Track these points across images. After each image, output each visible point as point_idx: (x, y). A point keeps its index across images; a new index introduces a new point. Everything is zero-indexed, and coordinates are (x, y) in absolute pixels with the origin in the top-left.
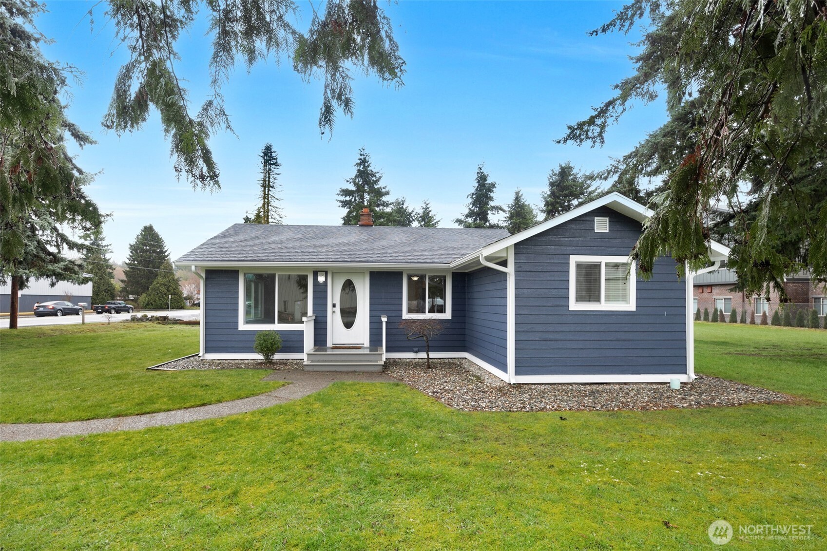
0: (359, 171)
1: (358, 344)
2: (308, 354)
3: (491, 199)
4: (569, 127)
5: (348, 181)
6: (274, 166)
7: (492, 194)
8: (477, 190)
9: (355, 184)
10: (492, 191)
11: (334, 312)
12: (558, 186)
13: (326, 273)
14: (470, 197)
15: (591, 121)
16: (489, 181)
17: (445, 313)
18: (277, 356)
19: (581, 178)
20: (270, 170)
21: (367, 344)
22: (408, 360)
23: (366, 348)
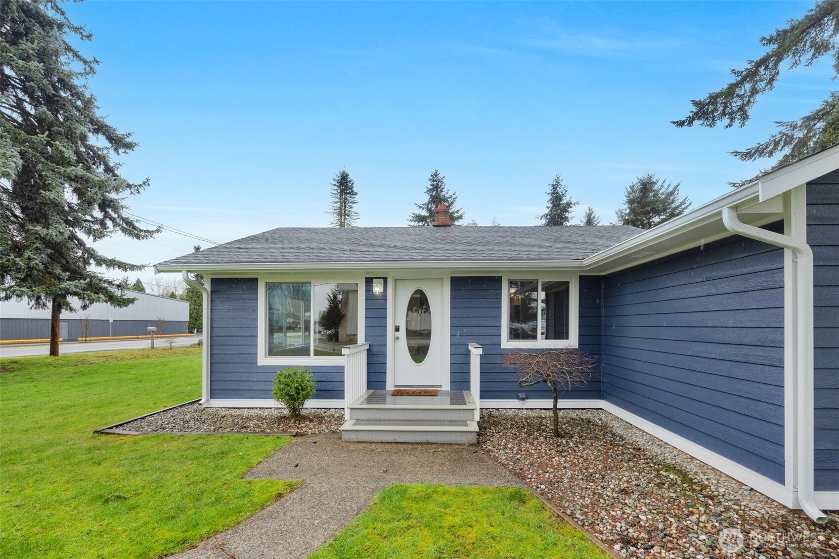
0: (431, 196)
1: (432, 386)
2: (351, 409)
3: (566, 219)
4: (695, 103)
5: (420, 207)
6: (349, 195)
7: (567, 215)
8: (551, 211)
9: (429, 210)
10: (567, 211)
11: (397, 338)
12: (639, 203)
13: (385, 280)
14: (544, 217)
15: (730, 92)
16: (565, 201)
17: (567, 338)
18: (311, 404)
19: (663, 194)
20: (346, 198)
21: (446, 386)
22: (510, 413)
23: (445, 393)
